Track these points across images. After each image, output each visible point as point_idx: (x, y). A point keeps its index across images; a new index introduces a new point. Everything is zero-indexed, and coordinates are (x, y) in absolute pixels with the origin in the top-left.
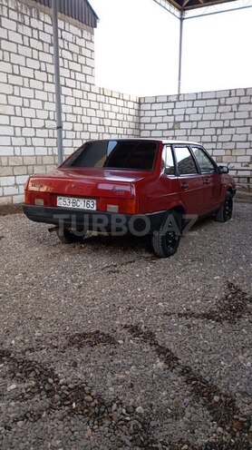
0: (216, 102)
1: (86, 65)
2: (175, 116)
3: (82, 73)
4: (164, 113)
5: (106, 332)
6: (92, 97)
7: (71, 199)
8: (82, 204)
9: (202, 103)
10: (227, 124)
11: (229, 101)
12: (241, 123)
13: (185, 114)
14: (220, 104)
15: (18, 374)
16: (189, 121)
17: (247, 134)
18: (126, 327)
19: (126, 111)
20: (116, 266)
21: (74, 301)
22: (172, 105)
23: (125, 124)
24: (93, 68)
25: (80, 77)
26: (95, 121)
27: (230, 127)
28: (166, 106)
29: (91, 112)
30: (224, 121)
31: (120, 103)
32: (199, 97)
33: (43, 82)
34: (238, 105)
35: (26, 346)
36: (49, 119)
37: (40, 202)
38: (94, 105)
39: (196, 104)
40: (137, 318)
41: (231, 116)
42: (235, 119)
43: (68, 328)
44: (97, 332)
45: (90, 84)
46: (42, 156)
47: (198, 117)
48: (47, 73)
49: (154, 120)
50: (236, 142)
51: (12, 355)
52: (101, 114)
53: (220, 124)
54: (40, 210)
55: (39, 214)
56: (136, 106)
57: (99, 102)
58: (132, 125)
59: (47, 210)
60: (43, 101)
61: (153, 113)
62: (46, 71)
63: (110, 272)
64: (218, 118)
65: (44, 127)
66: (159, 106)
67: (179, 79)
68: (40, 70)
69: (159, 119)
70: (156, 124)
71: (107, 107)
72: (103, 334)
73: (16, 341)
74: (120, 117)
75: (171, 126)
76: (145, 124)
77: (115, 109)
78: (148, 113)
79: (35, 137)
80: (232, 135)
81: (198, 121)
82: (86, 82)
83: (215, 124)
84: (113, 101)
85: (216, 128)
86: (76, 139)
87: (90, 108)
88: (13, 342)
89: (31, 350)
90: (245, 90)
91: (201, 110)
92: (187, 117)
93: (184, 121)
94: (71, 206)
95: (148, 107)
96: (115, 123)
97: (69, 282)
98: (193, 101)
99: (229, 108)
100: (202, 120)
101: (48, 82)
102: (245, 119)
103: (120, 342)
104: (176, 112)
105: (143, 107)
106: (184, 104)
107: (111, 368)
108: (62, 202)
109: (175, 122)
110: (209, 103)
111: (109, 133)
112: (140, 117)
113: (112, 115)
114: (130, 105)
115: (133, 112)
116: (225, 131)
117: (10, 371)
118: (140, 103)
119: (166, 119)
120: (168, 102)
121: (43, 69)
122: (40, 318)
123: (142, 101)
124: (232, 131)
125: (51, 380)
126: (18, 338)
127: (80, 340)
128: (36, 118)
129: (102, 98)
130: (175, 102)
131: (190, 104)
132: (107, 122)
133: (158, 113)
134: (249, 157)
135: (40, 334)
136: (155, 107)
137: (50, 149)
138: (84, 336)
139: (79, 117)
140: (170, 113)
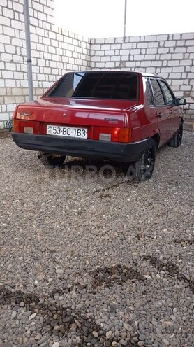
0: (156, 45)
1: (47, 6)
2: (121, 56)
3: (43, 13)
4: (112, 53)
5: (129, 266)
6: (52, 35)
7: (62, 128)
8: (72, 133)
9: (145, 45)
10: (165, 64)
11: (167, 44)
12: (177, 63)
13: (130, 55)
14: (159, 47)
15: (57, 327)
16: (133, 61)
17: (181, 73)
18: (145, 259)
19: (80, 50)
20: (103, 190)
21: (82, 230)
22: (118, 46)
23: (80, 62)
24: (52, 9)
25: (42, 17)
26: (56, 58)
27: (167, 66)
28: (114, 47)
29: (52, 50)
30: (162, 61)
31: (75, 42)
32: (142, 40)
33: (11, 19)
34: (174, 48)
35: (52, 287)
36: (16, 54)
37: (29, 131)
38: (55, 43)
39: (140, 45)
40: (150, 248)
41: (169, 57)
42: (172, 60)
43: (87, 262)
44: (119, 266)
45: (51, 24)
46: (12, 88)
47: (141, 57)
48: (14, 11)
49: (104, 59)
50: (172, 79)
51: (41, 301)
52: (60, 52)
53: (159, 64)
54: (30, 138)
55: (29, 142)
56: (88, 46)
57: (58, 41)
58: (85, 63)
59: (37, 138)
60: (11, 37)
61: (102, 53)
62: (12, 9)
63: (101, 196)
64: (157, 59)
65: (12, 61)
66: (108, 47)
67: (125, 24)
68: (7, 7)
69: (108, 59)
70: (105, 62)
71: (65, 46)
72: (125, 268)
73: (39, 281)
74: (75, 55)
75: (118, 64)
76: (95, 62)
77: (71, 48)
78: (97, 53)
79: (4, 70)
80: (169, 74)
81: (141, 61)
82: (47, 22)
83: (154, 64)
84: (69, 40)
85: (156, 68)
86: (39, 73)
87: (51, 45)
88: (36, 282)
89: (60, 292)
90: (181, 35)
91: (143, 51)
92: (131, 57)
93: (129, 61)
94: (61, 134)
95: (98, 47)
96: (72, 61)
97: (67, 208)
98: (137, 43)
99: (167, 50)
100: (144, 60)
101: (14, 19)
102: (180, 60)
103: (147, 277)
104: (122, 52)
105: (94, 47)
106: (129, 46)
107: (153, 313)
108: (52, 131)
109: (121, 61)
110: (151, 45)
111: (67, 70)
112: (91, 56)
113: (69, 54)
114: (84, 45)
115: (85, 51)
116: (163, 70)
117: (47, 323)
118: (91, 44)
119: (114, 58)
120: (115, 43)
121: (10, 7)
122: (54, 251)
123: (93, 42)
124: (169, 70)
125: (96, 334)
126: (40, 277)
127: (105, 277)
128: (5, 52)
129: (60, 37)
130: (121, 44)
131: (134, 46)
132: (65, 60)
133: (107, 53)
134: (182, 92)
135: (61, 271)
136: (104, 47)
137: (18, 82)
138: (107, 271)
139: (42, 53)
140: (117, 53)
